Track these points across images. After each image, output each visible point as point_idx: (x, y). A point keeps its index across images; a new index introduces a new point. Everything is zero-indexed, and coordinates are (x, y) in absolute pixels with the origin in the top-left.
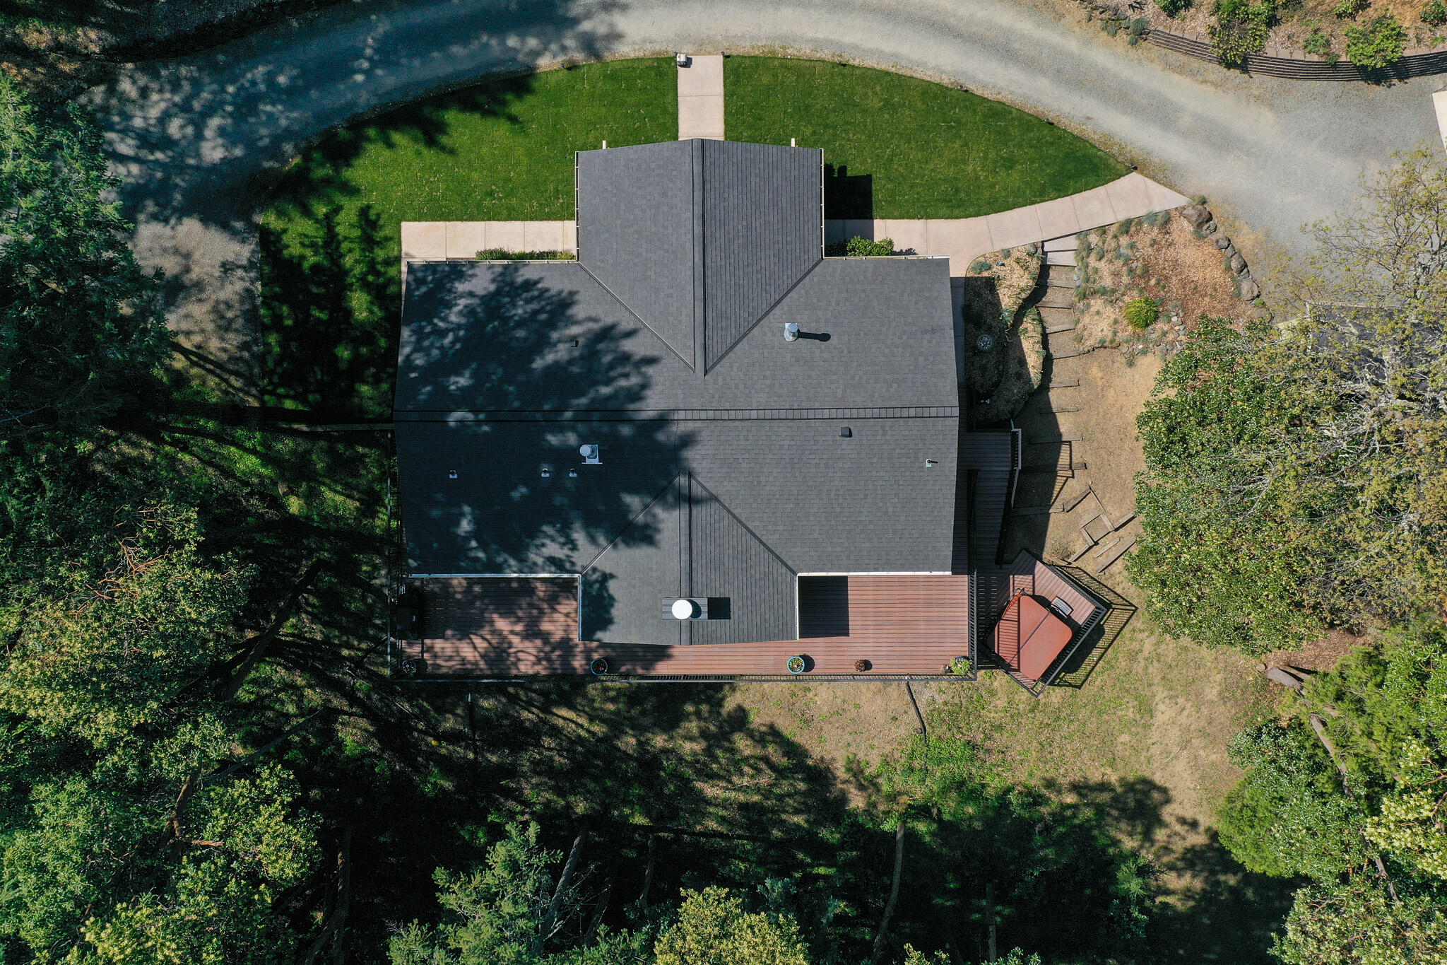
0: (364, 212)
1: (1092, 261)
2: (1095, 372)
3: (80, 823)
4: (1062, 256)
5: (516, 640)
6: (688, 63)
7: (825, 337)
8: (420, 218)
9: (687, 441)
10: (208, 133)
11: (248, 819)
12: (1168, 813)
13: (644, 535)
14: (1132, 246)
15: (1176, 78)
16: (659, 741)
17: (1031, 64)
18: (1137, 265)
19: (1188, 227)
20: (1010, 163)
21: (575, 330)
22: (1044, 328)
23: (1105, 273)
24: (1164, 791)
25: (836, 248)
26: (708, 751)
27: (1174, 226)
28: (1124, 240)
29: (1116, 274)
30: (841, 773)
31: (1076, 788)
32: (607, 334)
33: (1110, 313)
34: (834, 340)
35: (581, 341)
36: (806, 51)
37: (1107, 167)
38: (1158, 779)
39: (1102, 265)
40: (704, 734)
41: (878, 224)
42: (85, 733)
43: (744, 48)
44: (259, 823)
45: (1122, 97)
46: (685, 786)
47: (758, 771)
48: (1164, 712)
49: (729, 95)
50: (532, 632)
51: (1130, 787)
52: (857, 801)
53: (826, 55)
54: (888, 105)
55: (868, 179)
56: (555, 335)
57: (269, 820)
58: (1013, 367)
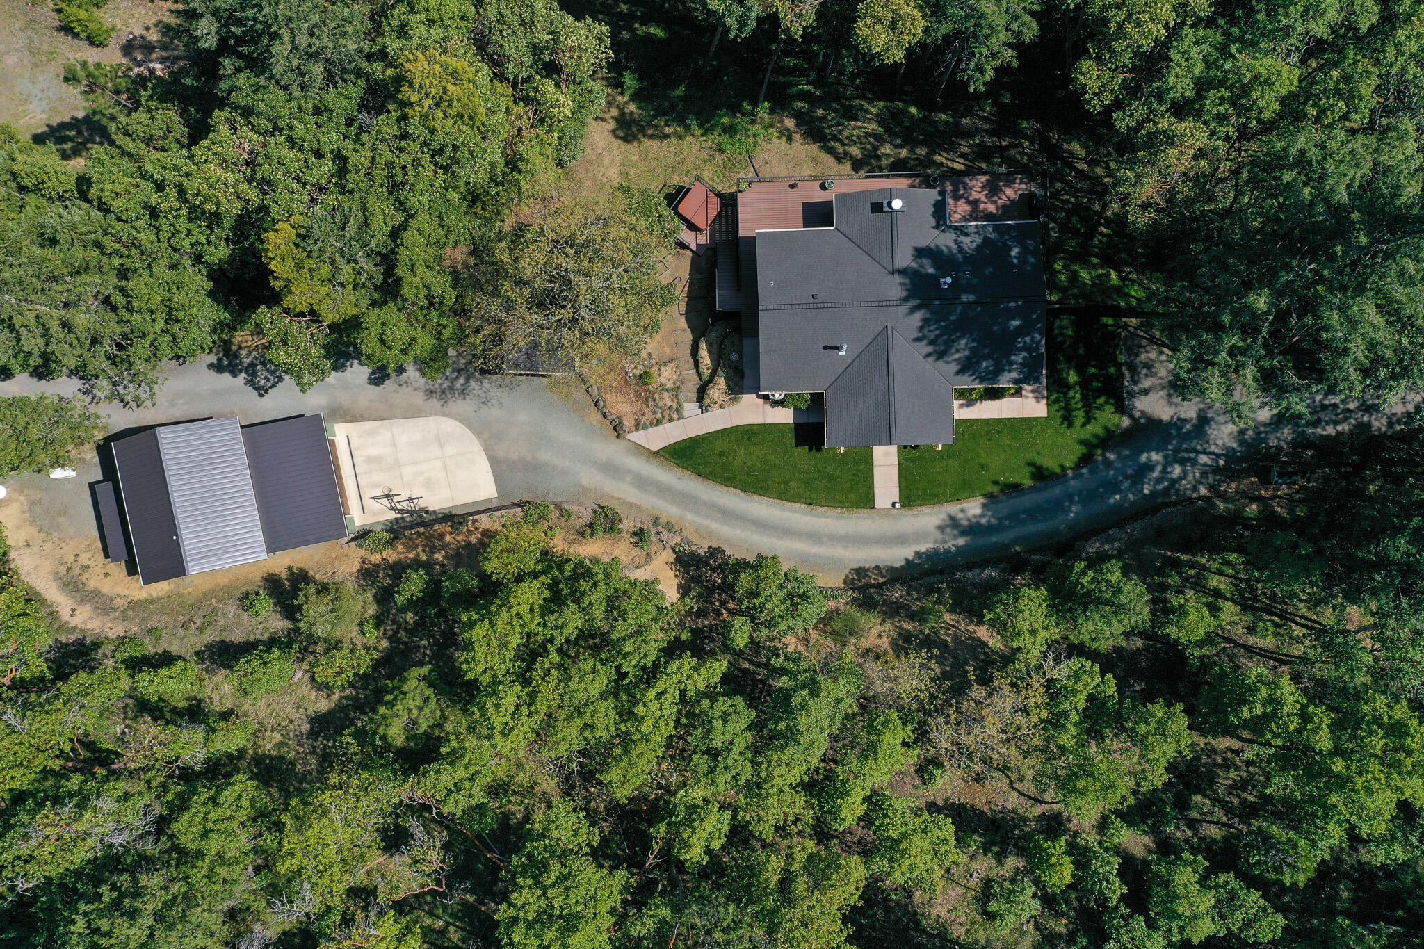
0: (1070, 425)
1: (675, 405)
2: (667, 350)
3: (1171, 80)
4: (691, 408)
5: (983, 199)
6: (894, 504)
7: (826, 347)
8: (1037, 419)
10: (1159, 467)
11: (1103, 85)
12: (612, 125)
13: (921, 252)
14: (654, 413)
15: (634, 501)
16: (904, 153)
17: (711, 506)
18: (651, 403)
19: (625, 422)
20: (721, 454)
21: (957, 356)
22: (698, 371)
23: (667, 399)
24: (617, 137)
25: (817, 399)
26: (875, 148)
27: (633, 423)
28: (659, 416)
29: (662, 399)
30: (799, 137)
31: (666, 137)
32: (940, 355)
33: (663, 380)
34: (821, 346)
35: (954, 350)
36: (831, 511)
37: (668, 452)
38: (620, 142)
39: (669, 403)
40: (878, 158)
41: (791, 421)
42: (1172, 119)
43: (864, 513)
44: (1099, 84)
45: (663, 490)
46: (888, 130)
47: (847, 138)
49: (872, 487)
50: (975, 204)
51: (635, 138)
52: (790, 123)
53: (820, 510)
54: (787, 483)
55: (797, 445)
56: (967, 353)
57: (1093, 85)
58: (715, 349)
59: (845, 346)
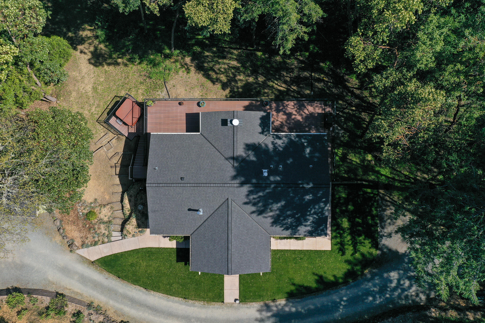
0: (343, 254)
1: (107, 233)
2: (107, 197)
4: (116, 235)
5: (294, 113)
6: (236, 300)
7: (190, 210)
8: (325, 251)
9: (234, 178)
10: (395, 281)
11: (367, 55)
12: (89, 56)
13: (249, 147)
14: (94, 237)
15: (79, 291)
16: (251, 79)
17: (125, 297)
18: (92, 231)
19: (76, 243)
20: (132, 265)
21: (271, 214)
22: (123, 211)
23: (103, 229)
24: (90, 63)
25: (187, 239)
26: (235, 76)
27: (80, 243)
28: (96, 239)
29: (99, 228)
30: (192, 69)
31: (118, 64)
32: (260, 213)
33: (102, 216)
34: (187, 209)
35: (269, 210)
36: (197, 303)
37: (101, 263)
38: (92, 67)
39: (103, 232)
40: (236, 82)
41: (175, 247)
43: (217, 305)
44: (364, 54)
45: (96, 285)
46: (243, 65)
47: (219, 70)
48: (89, 88)
49: (222, 289)
50: (289, 115)
51: (101, 64)
52: (188, 60)
53: (191, 302)
54: (171, 285)
55: (177, 261)
56: (277, 212)
58: (133, 199)
59: (201, 210)
